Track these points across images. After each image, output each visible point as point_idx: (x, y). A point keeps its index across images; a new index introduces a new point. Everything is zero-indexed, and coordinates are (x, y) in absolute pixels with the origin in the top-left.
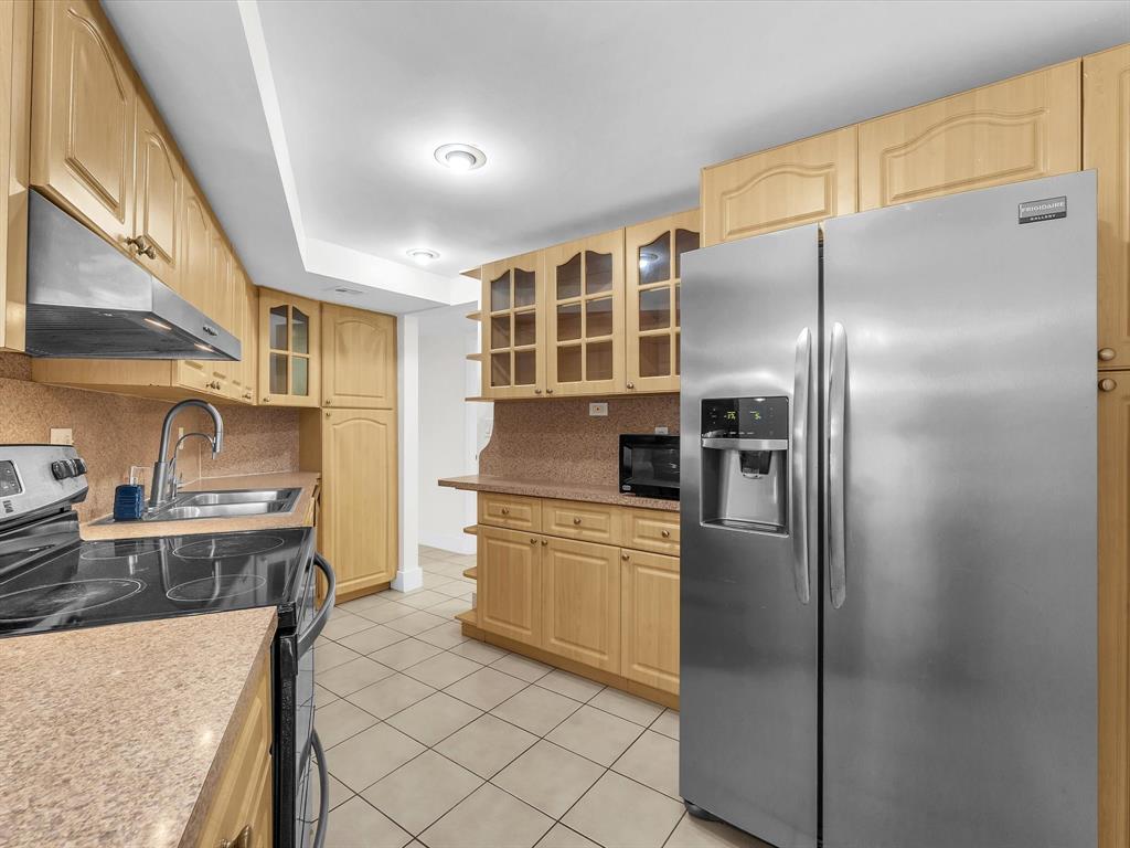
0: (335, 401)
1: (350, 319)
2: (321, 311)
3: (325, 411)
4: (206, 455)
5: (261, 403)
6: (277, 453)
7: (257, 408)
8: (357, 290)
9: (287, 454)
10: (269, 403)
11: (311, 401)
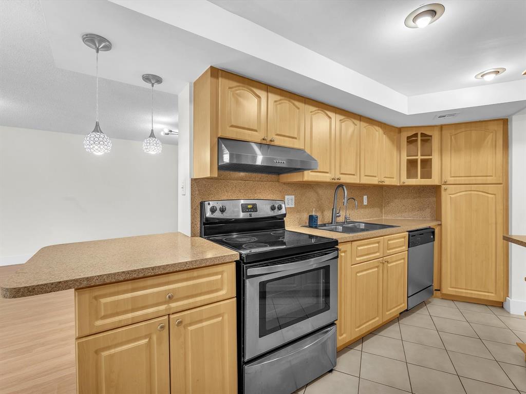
0: (451, 180)
1: (463, 130)
2: (441, 131)
3: (443, 187)
4: (386, 208)
5: (401, 184)
6: (421, 209)
7: (401, 186)
8: (453, 113)
9: (428, 210)
10: (405, 184)
11: (434, 181)
